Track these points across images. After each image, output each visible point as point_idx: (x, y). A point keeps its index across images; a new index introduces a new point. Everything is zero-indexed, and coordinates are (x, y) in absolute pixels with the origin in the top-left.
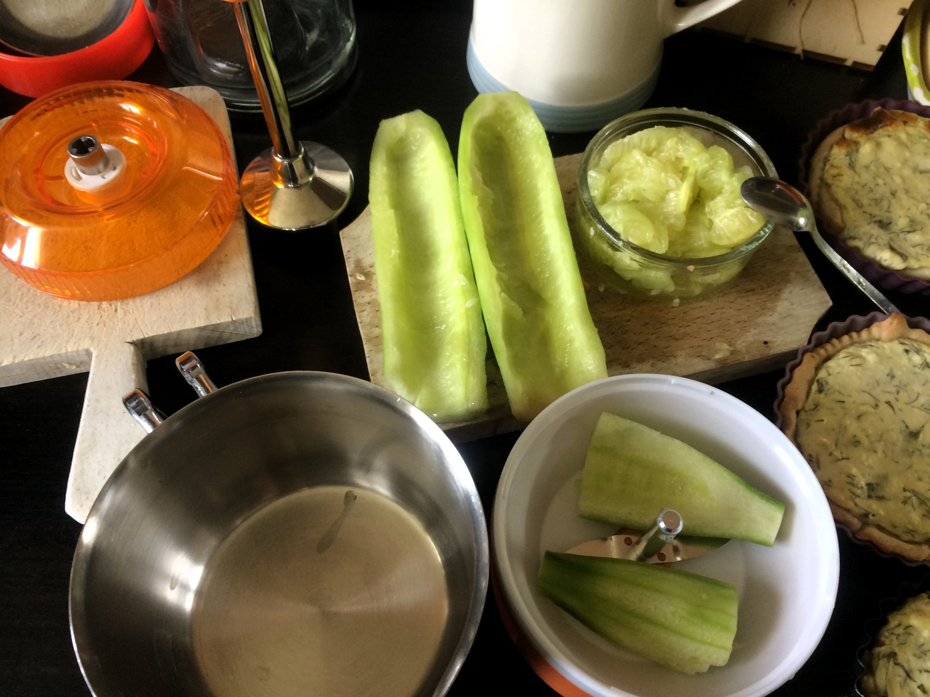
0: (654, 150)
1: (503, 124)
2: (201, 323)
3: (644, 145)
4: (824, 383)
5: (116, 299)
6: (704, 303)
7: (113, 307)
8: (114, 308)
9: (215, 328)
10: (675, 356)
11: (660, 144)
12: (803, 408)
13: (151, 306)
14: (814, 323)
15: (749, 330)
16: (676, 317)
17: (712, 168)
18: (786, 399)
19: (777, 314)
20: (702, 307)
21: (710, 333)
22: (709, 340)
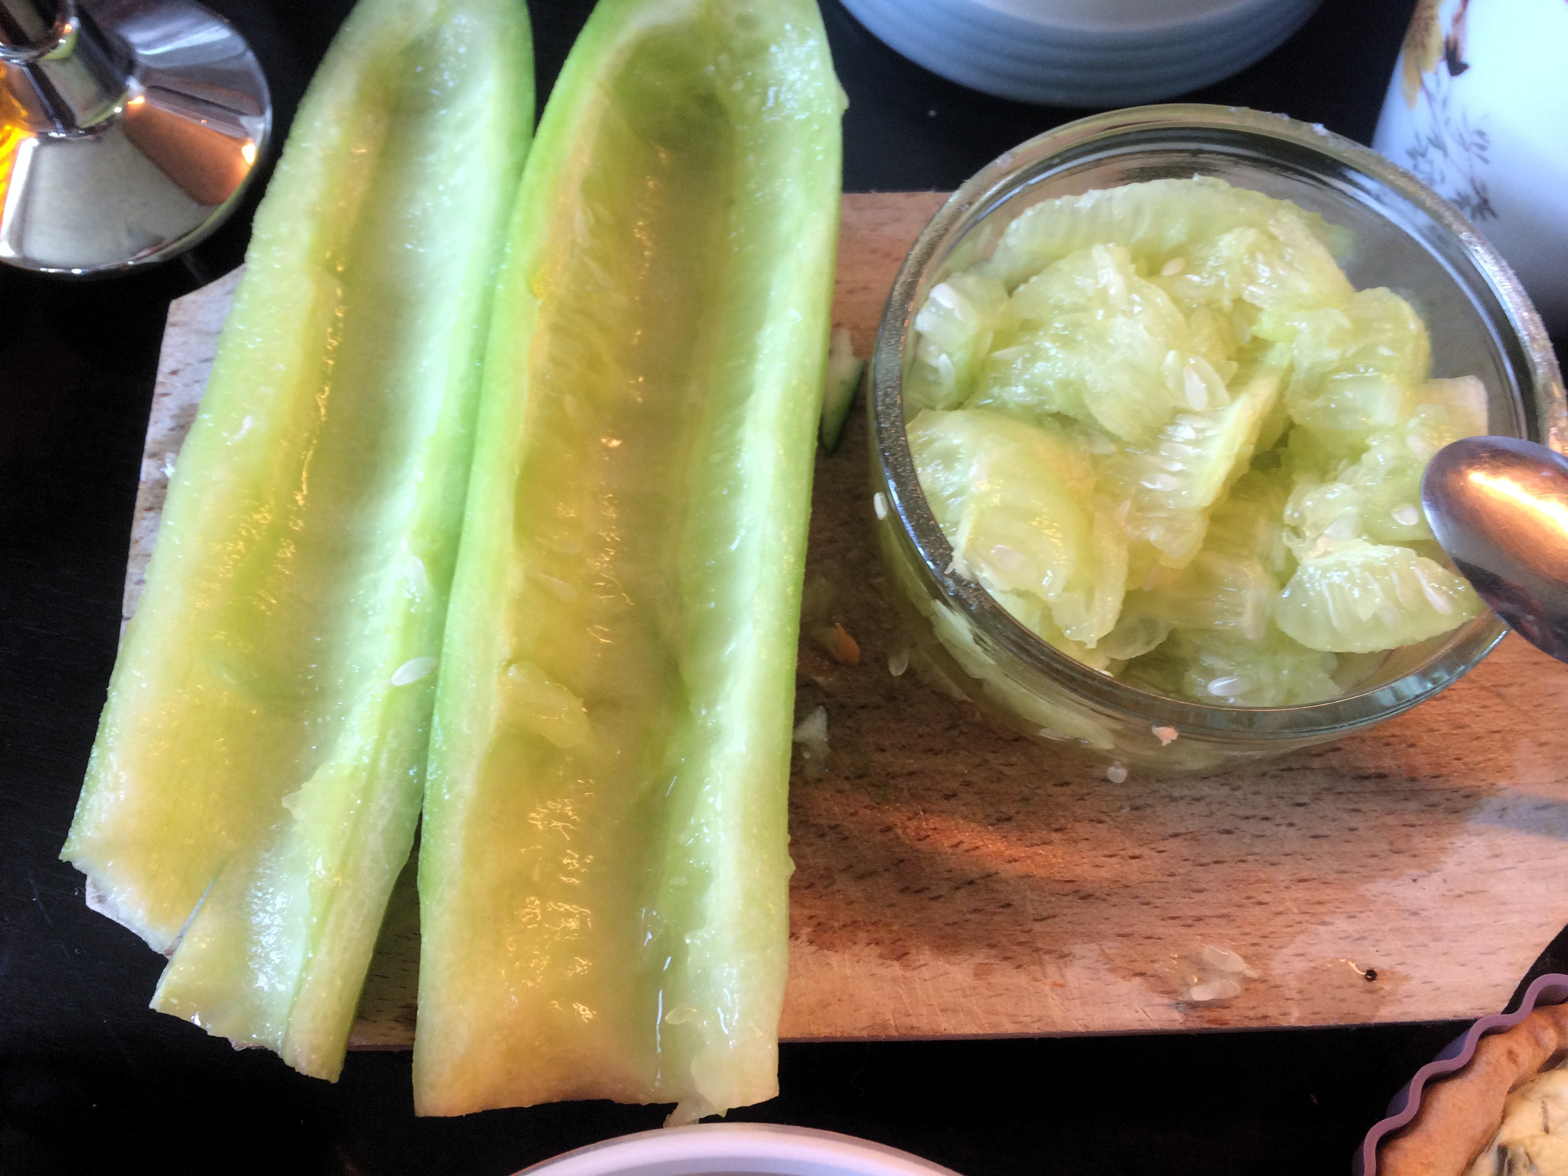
0: (1178, 252)
1: (723, 58)
3: (1143, 229)
4: (1522, 1162)
10: (1063, 956)
15: (1327, 919)
16: (1104, 818)
17: (1348, 366)
19: (1436, 877)
20: (1197, 800)
21: (1198, 897)
22: (1189, 922)
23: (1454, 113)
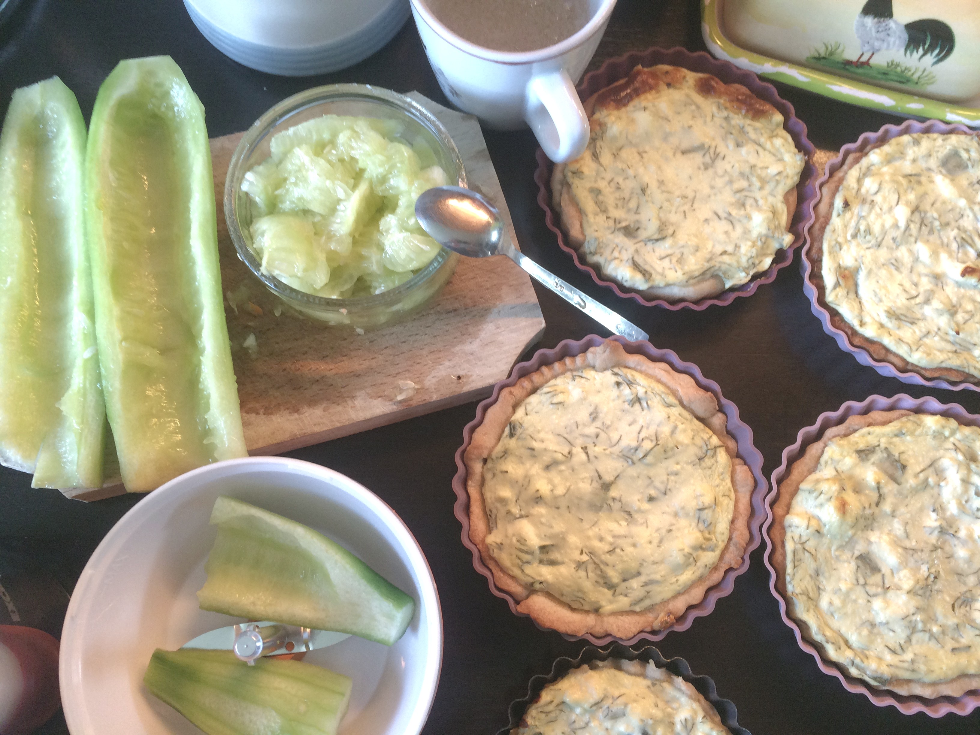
0: (328, 143)
1: (154, 100)
3: (313, 138)
12: (489, 455)
15: (442, 363)
17: (389, 173)
18: (469, 448)
19: (478, 340)
21: (398, 366)
22: (395, 375)
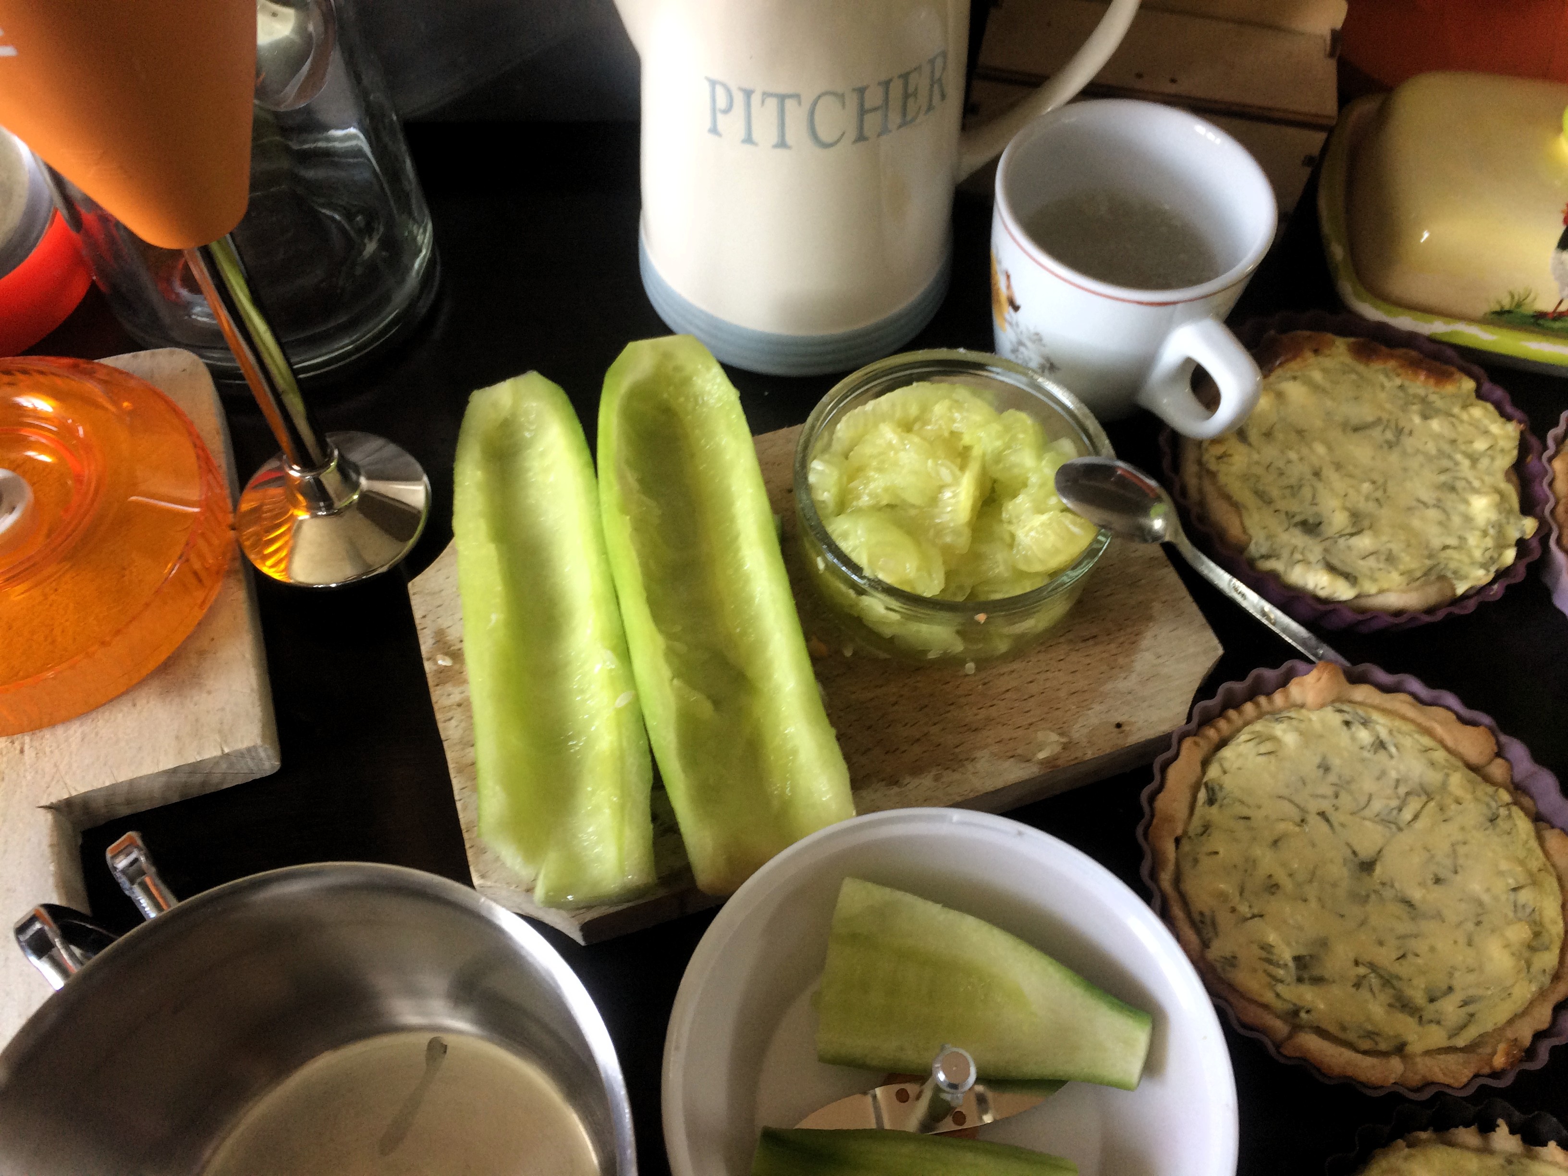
0: (917, 419)
1: (671, 388)
2: (168, 763)
3: (898, 414)
4: (1217, 788)
5: (22, 731)
6: (1016, 666)
7: (17, 745)
8: (19, 748)
9: (194, 768)
10: (973, 760)
11: (925, 409)
12: (1185, 832)
13: (83, 740)
14: (1196, 686)
15: (1090, 707)
16: (972, 693)
17: (1008, 446)
18: (1155, 821)
19: (1133, 675)
20: (1013, 672)
21: (1028, 714)
22: (1026, 727)
23: (1022, 327)
